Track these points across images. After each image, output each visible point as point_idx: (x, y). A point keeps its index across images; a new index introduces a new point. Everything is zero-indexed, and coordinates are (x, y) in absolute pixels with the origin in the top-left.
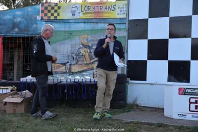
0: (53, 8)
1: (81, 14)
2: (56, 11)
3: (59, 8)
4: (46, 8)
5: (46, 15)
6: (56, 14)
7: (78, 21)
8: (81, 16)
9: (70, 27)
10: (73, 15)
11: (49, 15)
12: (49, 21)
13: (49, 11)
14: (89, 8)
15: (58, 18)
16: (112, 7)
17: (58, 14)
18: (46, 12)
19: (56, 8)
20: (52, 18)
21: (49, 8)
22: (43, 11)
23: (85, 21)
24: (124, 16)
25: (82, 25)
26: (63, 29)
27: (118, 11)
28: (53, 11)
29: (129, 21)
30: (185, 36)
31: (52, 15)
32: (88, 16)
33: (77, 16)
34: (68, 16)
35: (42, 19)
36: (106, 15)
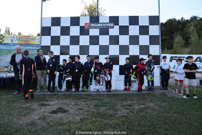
1: (17, 41)
2: (1, 39)
3: (4, 37)
7: (15, 45)
8: (17, 42)
9: (10, 48)
10: (12, 41)
14: (21, 38)
15: (3, 42)
16: (34, 39)
17: (3, 41)
19: (2, 37)
26: (6, 49)
27: (37, 40)
29: (41, 46)
32: (21, 42)
33: (14, 42)
34: (10, 42)
36: (30, 43)
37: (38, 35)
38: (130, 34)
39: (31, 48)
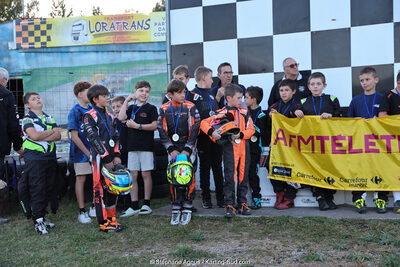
0: (37, 28)
1: (90, 36)
2: (43, 33)
3: (49, 27)
4: (25, 28)
5: (25, 40)
6: (44, 39)
7: (84, 49)
8: (90, 40)
9: (71, 61)
10: (76, 39)
11: (32, 39)
12: (32, 50)
13: (31, 34)
14: (103, 25)
15: (49, 44)
16: (145, 24)
17: (49, 39)
18: (25, 34)
19: (43, 27)
20: (38, 45)
21: (31, 28)
22: (19, 34)
23: (99, 49)
24: (163, 38)
25: (93, 56)
26: (59, 65)
27: (154, 29)
28: (38, 33)
29: (171, 46)
30: (264, 70)
31: (37, 39)
32: (103, 40)
33: (83, 41)
34: (68, 41)
35: (19, 48)
36: (133, 38)
37: (157, 9)
39: (137, 56)
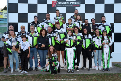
38: (96, 12)
